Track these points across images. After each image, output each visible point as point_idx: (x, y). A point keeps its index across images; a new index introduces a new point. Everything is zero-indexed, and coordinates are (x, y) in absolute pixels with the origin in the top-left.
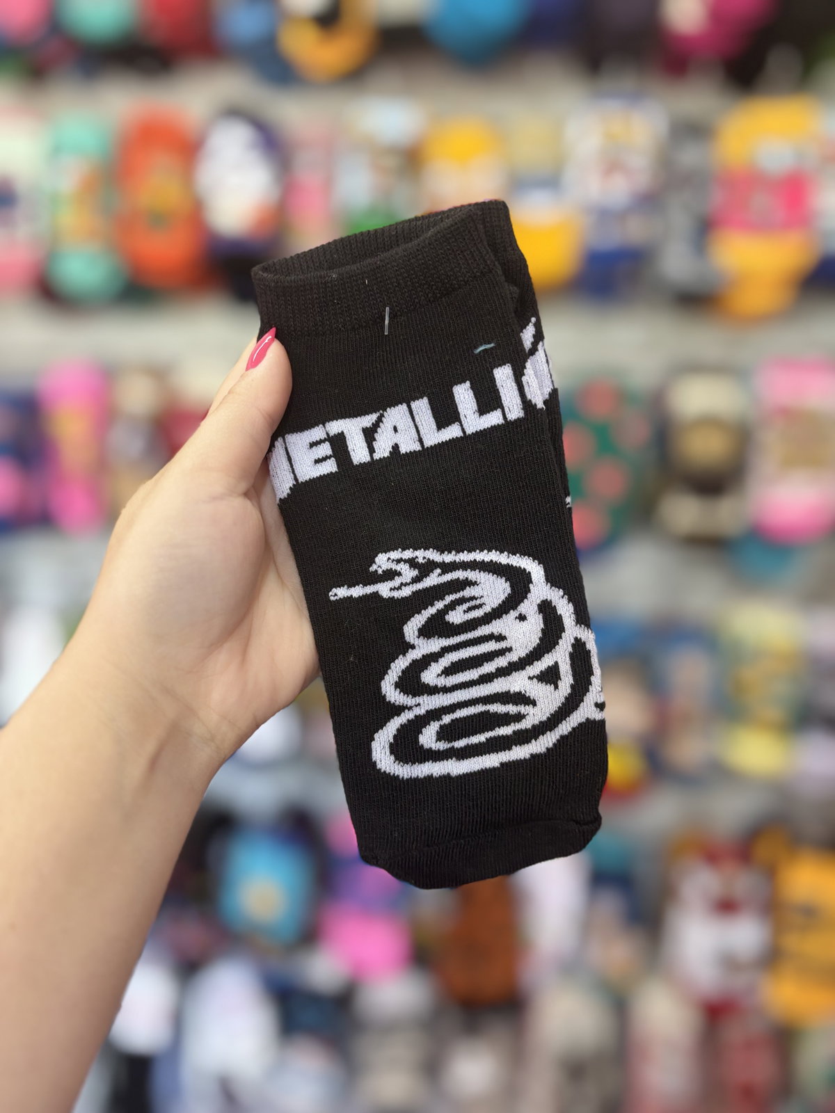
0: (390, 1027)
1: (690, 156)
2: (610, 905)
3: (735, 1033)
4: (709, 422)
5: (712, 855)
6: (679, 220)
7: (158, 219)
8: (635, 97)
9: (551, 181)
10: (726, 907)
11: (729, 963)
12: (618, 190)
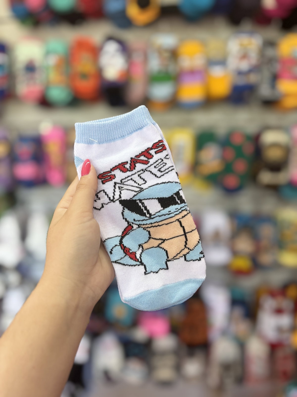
0: (164, 354)
1: (270, 52)
2: (238, 312)
3: (280, 354)
4: (275, 145)
5: (273, 294)
6: (266, 74)
7: (84, 76)
8: (251, 33)
9: (222, 62)
10: (279, 311)
11: (280, 330)
12: (244, 66)
